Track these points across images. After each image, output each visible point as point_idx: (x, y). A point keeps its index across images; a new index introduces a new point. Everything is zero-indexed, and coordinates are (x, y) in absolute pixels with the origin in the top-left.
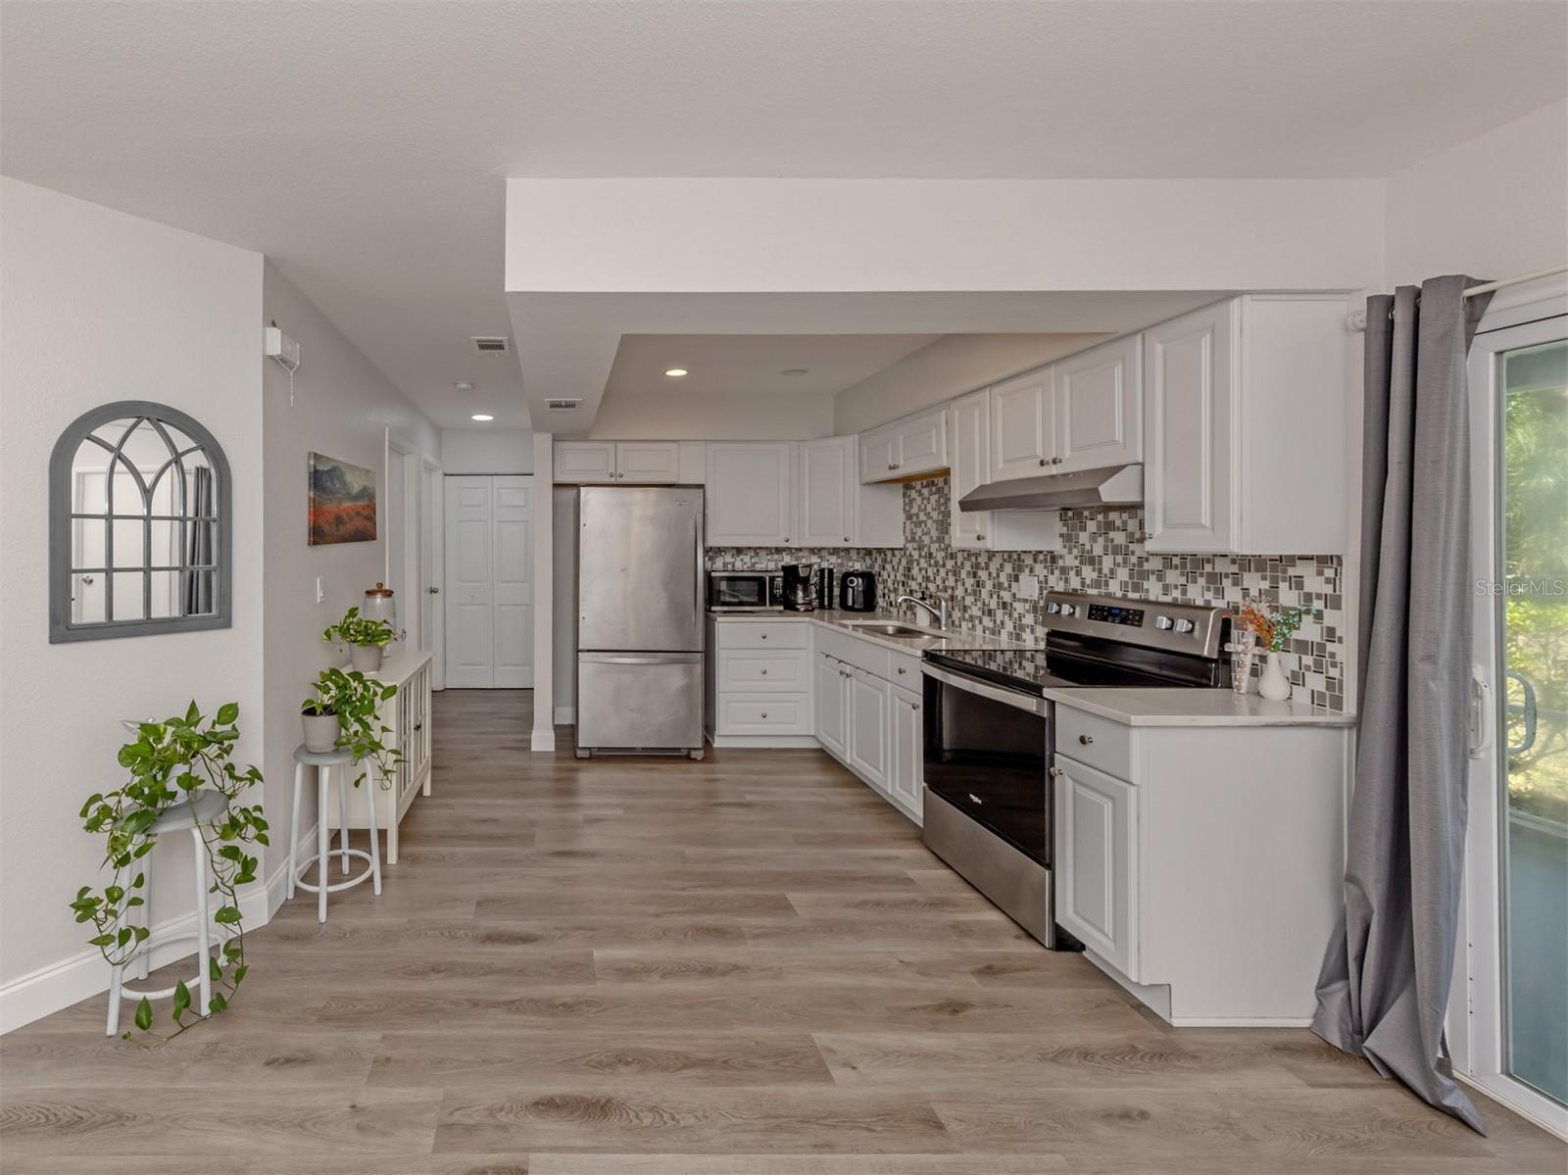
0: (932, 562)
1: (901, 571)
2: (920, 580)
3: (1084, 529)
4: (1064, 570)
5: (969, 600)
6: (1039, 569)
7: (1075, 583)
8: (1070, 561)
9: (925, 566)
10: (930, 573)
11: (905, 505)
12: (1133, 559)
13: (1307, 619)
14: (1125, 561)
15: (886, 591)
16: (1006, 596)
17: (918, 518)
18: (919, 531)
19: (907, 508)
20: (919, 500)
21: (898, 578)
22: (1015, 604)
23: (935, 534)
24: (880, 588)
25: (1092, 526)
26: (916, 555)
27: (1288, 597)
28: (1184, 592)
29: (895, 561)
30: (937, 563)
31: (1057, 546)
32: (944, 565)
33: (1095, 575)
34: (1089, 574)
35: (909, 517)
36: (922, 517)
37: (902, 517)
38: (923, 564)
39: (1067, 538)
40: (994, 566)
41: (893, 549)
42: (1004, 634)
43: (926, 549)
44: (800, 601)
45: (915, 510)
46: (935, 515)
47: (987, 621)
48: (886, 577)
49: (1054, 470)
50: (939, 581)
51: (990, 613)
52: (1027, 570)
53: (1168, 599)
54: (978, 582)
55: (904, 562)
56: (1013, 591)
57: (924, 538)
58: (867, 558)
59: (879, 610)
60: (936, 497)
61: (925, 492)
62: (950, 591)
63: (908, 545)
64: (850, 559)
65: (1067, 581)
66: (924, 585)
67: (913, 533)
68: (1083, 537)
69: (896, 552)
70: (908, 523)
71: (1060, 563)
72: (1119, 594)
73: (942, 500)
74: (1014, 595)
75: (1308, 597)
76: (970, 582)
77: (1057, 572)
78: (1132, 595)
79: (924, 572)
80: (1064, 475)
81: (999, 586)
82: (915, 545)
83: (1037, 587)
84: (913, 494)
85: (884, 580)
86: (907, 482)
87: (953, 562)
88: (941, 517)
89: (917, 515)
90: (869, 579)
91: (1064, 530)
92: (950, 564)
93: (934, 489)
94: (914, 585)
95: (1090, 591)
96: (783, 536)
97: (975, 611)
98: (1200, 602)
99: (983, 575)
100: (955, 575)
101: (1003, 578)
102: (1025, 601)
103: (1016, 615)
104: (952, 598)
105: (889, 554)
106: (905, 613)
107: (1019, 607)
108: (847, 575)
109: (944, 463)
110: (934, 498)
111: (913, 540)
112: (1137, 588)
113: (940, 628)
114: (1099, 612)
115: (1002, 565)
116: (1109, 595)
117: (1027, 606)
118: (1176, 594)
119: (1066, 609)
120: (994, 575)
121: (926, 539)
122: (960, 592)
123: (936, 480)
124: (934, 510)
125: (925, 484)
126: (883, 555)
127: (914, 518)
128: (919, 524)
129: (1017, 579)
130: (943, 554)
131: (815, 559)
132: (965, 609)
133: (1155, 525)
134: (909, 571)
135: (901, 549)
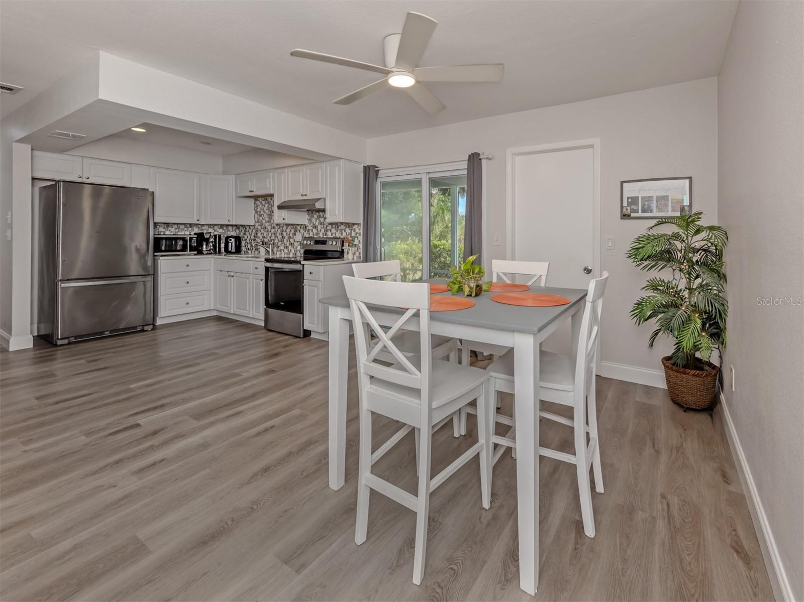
0: (266, 230)
1: (253, 234)
2: (261, 238)
3: (313, 217)
4: (308, 231)
5: (280, 244)
6: (302, 231)
7: (311, 235)
8: (310, 227)
9: (263, 232)
10: (265, 235)
11: (255, 207)
12: (325, 226)
13: (356, 238)
14: (323, 227)
15: (246, 244)
16: (292, 241)
17: (260, 213)
18: (261, 218)
19: (256, 209)
20: (261, 205)
21: (252, 238)
22: (295, 243)
23: (267, 219)
24: (243, 243)
25: (315, 216)
26: (259, 228)
27: (353, 234)
28: (335, 235)
29: (250, 231)
30: (268, 230)
31: (307, 223)
32: (271, 231)
33: (316, 231)
34: (315, 231)
35: (257, 212)
36: (262, 213)
37: (254, 212)
38: (262, 231)
39: (310, 220)
40: (288, 230)
41: (249, 226)
42: (291, 254)
43: (263, 225)
44: (204, 249)
45: (259, 210)
46: (267, 212)
47: (286, 251)
48: (246, 238)
49: (305, 198)
50: (268, 238)
51: (287, 247)
52: (298, 231)
53: (332, 237)
54: (283, 237)
55: (254, 231)
56: (294, 238)
57: (263, 221)
58: (237, 230)
59: (242, 252)
60: (268, 205)
61: (263, 202)
62: (273, 241)
63: (256, 224)
64: (228, 231)
65: (309, 234)
66: (263, 240)
67: (258, 219)
68: (314, 220)
69: (251, 227)
70: (256, 215)
71: (307, 228)
72: (322, 236)
73: (270, 206)
74: (294, 240)
75: (356, 234)
76: (280, 237)
77: (307, 231)
78: (325, 237)
79: (263, 235)
80: (308, 200)
81: (290, 237)
82: (259, 224)
83: (301, 236)
84: (258, 203)
85: (245, 239)
86: (256, 198)
87: (274, 230)
88: (269, 213)
89: (260, 212)
90: (238, 239)
91: (309, 218)
92: (273, 231)
93: (267, 202)
94: (258, 240)
95: (315, 236)
96: (195, 219)
97: (282, 248)
98: (338, 237)
99: (284, 234)
100: (275, 234)
101: (291, 235)
102: (298, 242)
103: (295, 247)
104: (274, 244)
105: (248, 228)
106: (255, 252)
107: (296, 244)
108: (227, 238)
109: (272, 192)
110: (267, 205)
111: (258, 222)
112: (326, 235)
113: (269, 255)
114: (317, 242)
115: (291, 230)
116: (319, 237)
117: (298, 243)
118: (334, 235)
119: (309, 242)
120: (288, 233)
121: (264, 221)
122: (276, 241)
123: (268, 198)
124: (267, 210)
125: (263, 199)
126: (245, 229)
127: (259, 213)
128: (260, 215)
129: (295, 235)
130: (270, 227)
131: (211, 230)
132: (278, 247)
133: (328, 215)
134: (257, 234)
135: (253, 226)
